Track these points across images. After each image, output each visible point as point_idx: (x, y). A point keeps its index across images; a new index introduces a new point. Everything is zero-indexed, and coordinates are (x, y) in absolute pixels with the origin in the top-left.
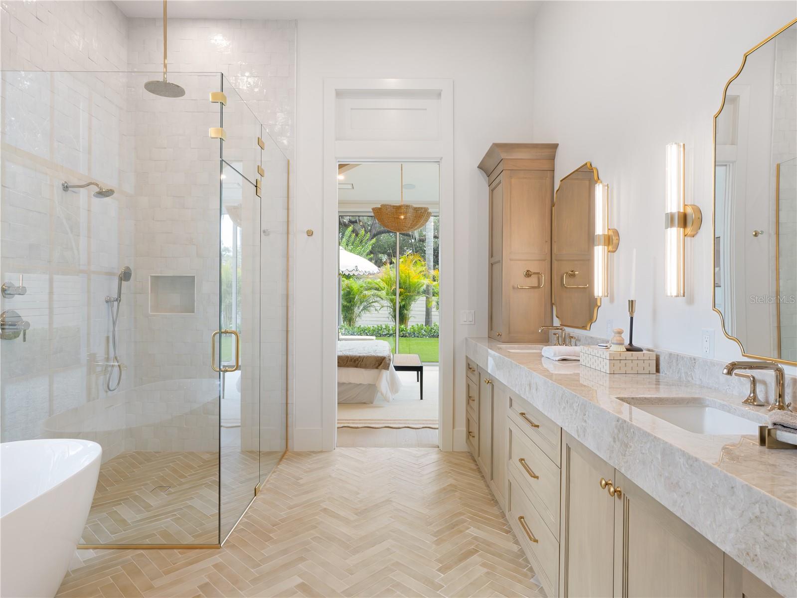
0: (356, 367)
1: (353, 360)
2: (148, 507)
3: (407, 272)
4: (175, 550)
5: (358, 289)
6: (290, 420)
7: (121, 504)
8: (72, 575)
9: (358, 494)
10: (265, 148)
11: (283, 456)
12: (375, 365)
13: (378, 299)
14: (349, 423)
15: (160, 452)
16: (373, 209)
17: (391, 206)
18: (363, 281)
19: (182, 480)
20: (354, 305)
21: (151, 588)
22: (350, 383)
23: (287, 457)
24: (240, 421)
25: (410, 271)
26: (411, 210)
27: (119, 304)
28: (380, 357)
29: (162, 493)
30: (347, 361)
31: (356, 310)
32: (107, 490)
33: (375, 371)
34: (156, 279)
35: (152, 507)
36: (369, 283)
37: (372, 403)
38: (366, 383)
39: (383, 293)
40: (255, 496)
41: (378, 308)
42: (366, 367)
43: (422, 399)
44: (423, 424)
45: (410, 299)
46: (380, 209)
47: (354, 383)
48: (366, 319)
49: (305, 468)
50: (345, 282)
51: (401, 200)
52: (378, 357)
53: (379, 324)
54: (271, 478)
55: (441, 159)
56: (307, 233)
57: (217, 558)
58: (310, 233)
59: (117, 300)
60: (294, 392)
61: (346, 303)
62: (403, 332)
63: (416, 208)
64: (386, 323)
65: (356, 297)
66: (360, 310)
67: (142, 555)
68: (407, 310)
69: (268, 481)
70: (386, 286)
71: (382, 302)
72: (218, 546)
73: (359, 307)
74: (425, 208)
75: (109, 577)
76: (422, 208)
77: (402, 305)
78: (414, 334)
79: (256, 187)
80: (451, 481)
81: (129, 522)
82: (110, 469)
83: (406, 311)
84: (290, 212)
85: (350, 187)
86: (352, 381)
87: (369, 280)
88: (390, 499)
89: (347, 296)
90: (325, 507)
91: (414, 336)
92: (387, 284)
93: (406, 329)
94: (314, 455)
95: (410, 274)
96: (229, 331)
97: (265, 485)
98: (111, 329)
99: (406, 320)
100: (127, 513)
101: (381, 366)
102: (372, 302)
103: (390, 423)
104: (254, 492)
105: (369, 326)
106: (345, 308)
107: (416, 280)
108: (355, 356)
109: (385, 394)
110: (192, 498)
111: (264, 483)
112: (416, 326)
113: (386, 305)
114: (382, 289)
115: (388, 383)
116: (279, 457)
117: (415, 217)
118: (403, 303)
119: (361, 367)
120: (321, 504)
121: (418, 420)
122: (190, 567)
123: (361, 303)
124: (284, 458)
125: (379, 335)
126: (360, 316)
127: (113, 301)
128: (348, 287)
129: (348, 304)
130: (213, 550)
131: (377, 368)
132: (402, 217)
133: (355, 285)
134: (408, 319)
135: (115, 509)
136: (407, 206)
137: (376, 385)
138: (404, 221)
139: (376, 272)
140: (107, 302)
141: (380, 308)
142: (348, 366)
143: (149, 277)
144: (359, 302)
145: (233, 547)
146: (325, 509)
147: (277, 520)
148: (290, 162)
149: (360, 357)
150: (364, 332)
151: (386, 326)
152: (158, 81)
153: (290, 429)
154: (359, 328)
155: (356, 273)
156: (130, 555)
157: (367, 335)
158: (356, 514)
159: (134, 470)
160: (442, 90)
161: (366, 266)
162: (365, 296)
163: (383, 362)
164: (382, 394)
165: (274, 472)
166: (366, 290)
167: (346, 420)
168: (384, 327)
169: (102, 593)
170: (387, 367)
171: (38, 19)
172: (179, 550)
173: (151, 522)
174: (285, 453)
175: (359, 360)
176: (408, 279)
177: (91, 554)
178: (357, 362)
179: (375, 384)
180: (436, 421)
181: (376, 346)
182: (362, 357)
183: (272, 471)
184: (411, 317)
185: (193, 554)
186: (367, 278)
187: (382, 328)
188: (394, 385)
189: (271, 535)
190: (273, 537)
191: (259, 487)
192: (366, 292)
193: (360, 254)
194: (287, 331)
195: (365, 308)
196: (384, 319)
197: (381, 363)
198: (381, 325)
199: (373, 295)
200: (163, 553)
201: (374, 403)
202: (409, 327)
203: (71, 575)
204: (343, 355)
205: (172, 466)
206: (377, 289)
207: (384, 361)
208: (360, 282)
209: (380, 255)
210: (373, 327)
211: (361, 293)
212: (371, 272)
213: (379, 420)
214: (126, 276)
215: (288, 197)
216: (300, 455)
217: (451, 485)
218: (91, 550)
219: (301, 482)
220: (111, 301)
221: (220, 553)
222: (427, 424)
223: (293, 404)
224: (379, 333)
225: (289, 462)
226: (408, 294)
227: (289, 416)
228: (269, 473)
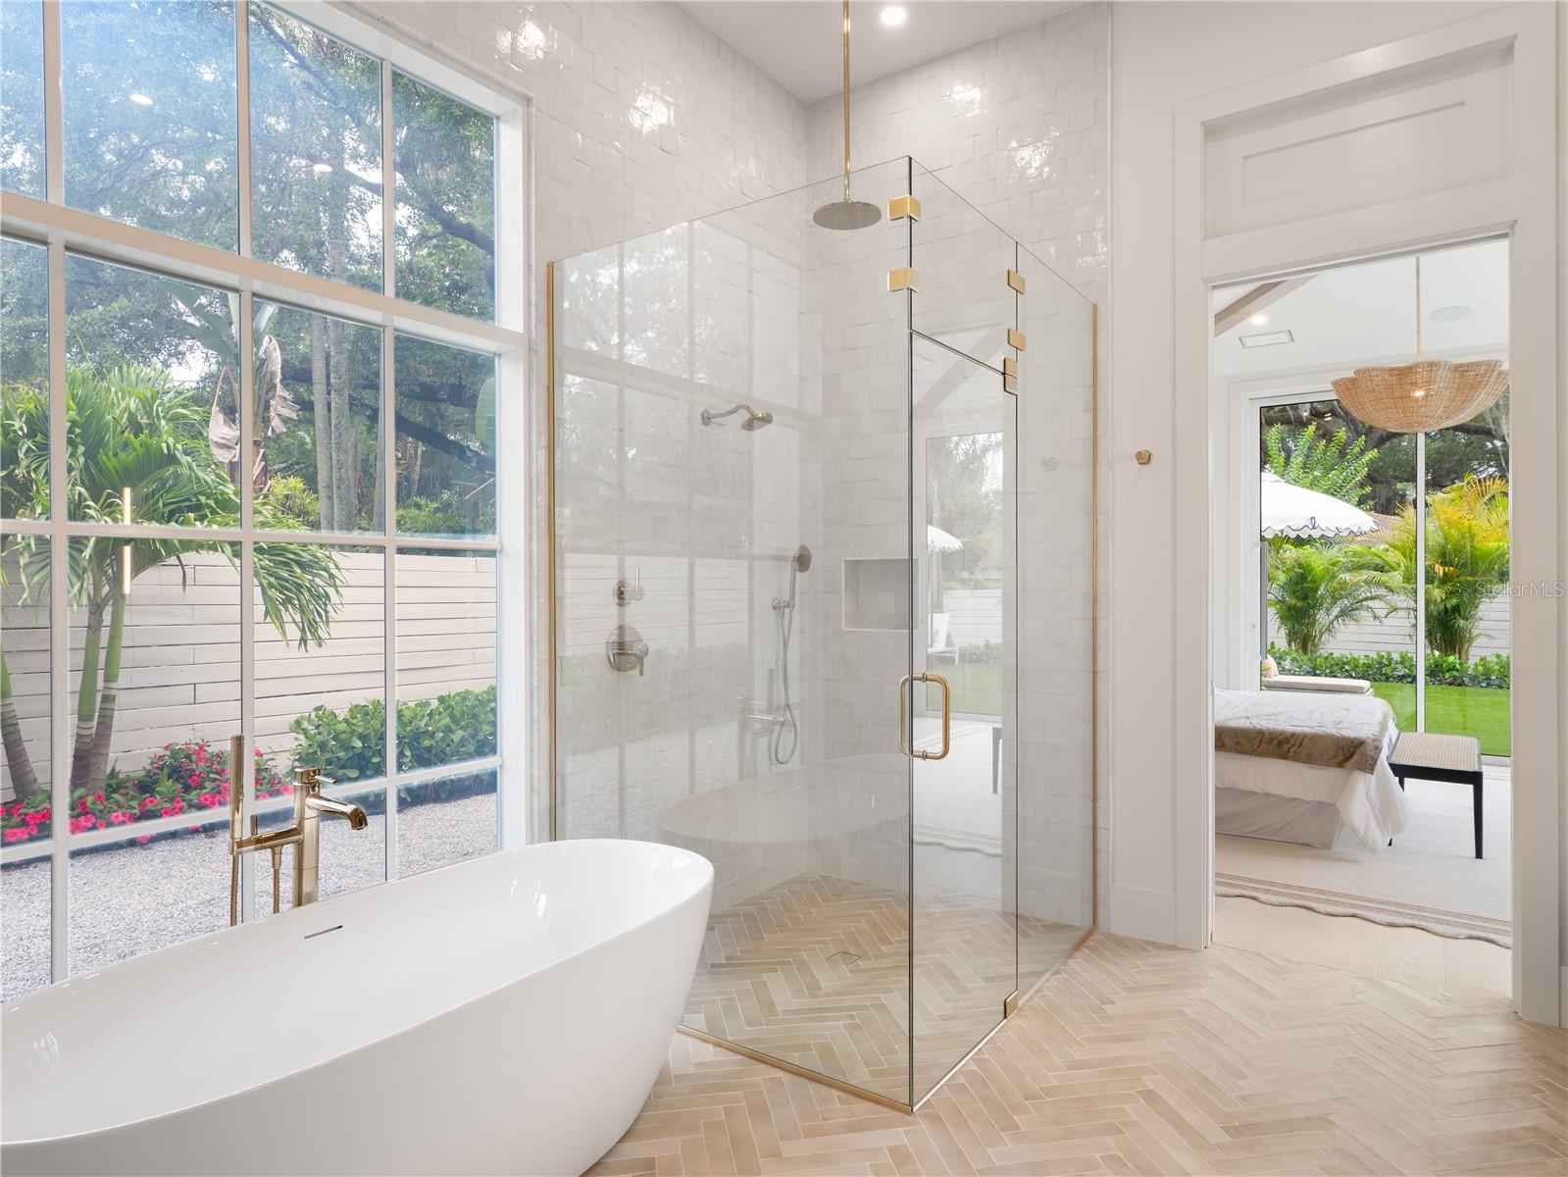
0: (1285, 757)
1: (1275, 742)
2: (814, 988)
3: (1466, 523)
4: (834, 1092)
5: (1326, 570)
6: (1101, 864)
7: (776, 970)
8: (674, 1085)
9: (1243, 1076)
10: (1028, 289)
11: (1083, 941)
12: (1334, 757)
13: (1382, 591)
14: (1255, 889)
15: (860, 884)
16: (1335, 384)
17: (1382, 370)
18: (1338, 552)
19: (882, 948)
20: (1316, 606)
21: (775, 1154)
22: (1268, 795)
23: (1092, 943)
24: (1000, 843)
25: (1474, 522)
26: (1443, 374)
27: (791, 611)
28: (1349, 739)
29: (844, 966)
30: (1260, 743)
31: (1322, 618)
32: (763, 939)
33: (1332, 774)
34: (855, 567)
35: (821, 989)
36: (1355, 554)
37: (1329, 849)
38: (1309, 798)
39: (1396, 578)
40: (1005, 1017)
41: (1382, 613)
42: (1309, 759)
43: (1479, 855)
44: (1471, 927)
45: (1475, 591)
46: (1353, 381)
47: (1279, 796)
48: (1345, 639)
49: (1126, 980)
50: (1291, 553)
51: (1415, 350)
52: (1344, 738)
53: (1383, 649)
54: (1047, 984)
55: (1512, 226)
56: (1138, 459)
57: (898, 1135)
58: (1144, 458)
59: (788, 606)
60: (1111, 804)
61: (1293, 602)
62: (1455, 673)
63: (1462, 365)
64: (1403, 649)
65: (1322, 587)
66: (1331, 617)
67: (780, 1082)
68: (1467, 619)
69: (1039, 990)
70: (1403, 561)
71: (1390, 597)
72: (908, 1109)
73: (1328, 610)
74: (1488, 363)
75: (721, 1107)
76: (1479, 364)
77: (1449, 606)
78: (1488, 679)
79: (1004, 374)
80: (1536, 1117)
81: (779, 1008)
82: (778, 900)
83: (1462, 622)
84: (1101, 415)
85: (1284, 338)
86: (1271, 789)
87: (1357, 548)
88: (1330, 1117)
89: (1297, 584)
90: (1151, 1087)
91: (1488, 684)
92: (1405, 556)
93: (1460, 664)
94: (1155, 952)
95: (1476, 530)
96: (930, 677)
97: (1031, 998)
98: (782, 655)
99: (1462, 644)
100: (781, 990)
101: (1352, 761)
102: (1366, 599)
103: (1371, 909)
104: (1003, 1007)
105: (1356, 655)
106: (1293, 612)
107: (1492, 545)
108: (1282, 733)
109: (1362, 832)
110: (890, 991)
111: (1031, 992)
112: (1495, 660)
113: (1404, 605)
114: (1392, 567)
115: (1373, 808)
116: (1075, 940)
117: (1458, 389)
118: (1454, 601)
119: (1296, 758)
120: (1143, 1077)
121: (1456, 915)
122: (848, 1135)
123: (1334, 603)
124: (1086, 944)
125: (1384, 677)
126: (1330, 631)
127: (784, 607)
128: (1300, 566)
129: (1299, 604)
130: (898, 1113)
131: (1340, 765)
132: (1419, 393)
133: (1317, 559)
134: (1470, 641)
135: (765, 977)
136: (1432, 366)
137: (1338, 807)
138: (1424, 403)
139: (1366, 529)
140: (775, 608)
141: (1385, 612)
142: (1262, 755)
143: (843, 563)
144: (1329, 600)
145: (935, 1119)
146: (1151, 1092)
147: (1037, 1087)
148: (1101, 309)
149: (1293, 735)
150: (1340, 667)
151: (1402, 657)
152: (833, 204)
153: (1101, 883)
154: (1326, 658)
155: (1316, 534)
156: (763, 1074)
157: (1351, 677)
158: (1226, 1129)
159: (812, 910)
160: (1515, 37)
161: (1342, 515)
162: (1343, 584)
163: (1359, 750)
164: (1354, 831)
165: (1057, 972)
166: (1349, 570)
167: (1250, 880)
168: (1396, 657)
169: (703, 1135)
170: (1369, 766)
171: (664, 151)
172: (842, 1094)
173: (813, 1020)
174: (1090, 934)
175: (1292, 741)
176: (1468, 541)
177: (708, 1053)
178: (1286, 747)
179: (1334, 805)
180: (1504, 923)
181: (1347, 710)
182: (1300, 734)
183: (1053, 969)
184: (1478, 635)
185: (862, 1109)
186: (1351, 542)
187: (1390, 660)
188: (1388, 813)
189: (1016, 1118)
190: (1019, 1124)
191: (1016, 999)
192: (1347, 576)
193: (1334, 491)
194: (1095, 673)
195: (1343, 613)
196: (1400, 639)
197: (1353, 754)
198: (1389, 654)
199: (1365, 581)
200: (814, 1089)
201: (1333, 849)
202: (1471, 662)
203: (671, 1084)
204: (1251, 726)
205: (874, 915)
206: (1380, 569)
207: (1362, 748)
208: (1334, 553)
209: (1399, 486)
210: (1367, 656)
211: (1334, 577)
212: (1355, 530)
213: (1337, 895)
214: (803, 561)
215: (1095, 385)
216: (1122, 945)
217: (1535, 1129)
218: (710, 1046)
219: (1108, 1008)
220: (780, 608)
221: (908, 1124)
222: (1485, 929)
223: (1108, 829)
224: (1382, 673)
225: (1093, 956)
226: (1470, 578)
227: (1101, 855)
228: (1046, 971)
